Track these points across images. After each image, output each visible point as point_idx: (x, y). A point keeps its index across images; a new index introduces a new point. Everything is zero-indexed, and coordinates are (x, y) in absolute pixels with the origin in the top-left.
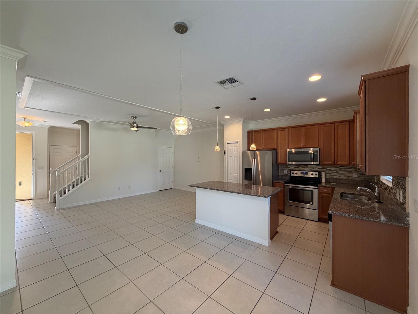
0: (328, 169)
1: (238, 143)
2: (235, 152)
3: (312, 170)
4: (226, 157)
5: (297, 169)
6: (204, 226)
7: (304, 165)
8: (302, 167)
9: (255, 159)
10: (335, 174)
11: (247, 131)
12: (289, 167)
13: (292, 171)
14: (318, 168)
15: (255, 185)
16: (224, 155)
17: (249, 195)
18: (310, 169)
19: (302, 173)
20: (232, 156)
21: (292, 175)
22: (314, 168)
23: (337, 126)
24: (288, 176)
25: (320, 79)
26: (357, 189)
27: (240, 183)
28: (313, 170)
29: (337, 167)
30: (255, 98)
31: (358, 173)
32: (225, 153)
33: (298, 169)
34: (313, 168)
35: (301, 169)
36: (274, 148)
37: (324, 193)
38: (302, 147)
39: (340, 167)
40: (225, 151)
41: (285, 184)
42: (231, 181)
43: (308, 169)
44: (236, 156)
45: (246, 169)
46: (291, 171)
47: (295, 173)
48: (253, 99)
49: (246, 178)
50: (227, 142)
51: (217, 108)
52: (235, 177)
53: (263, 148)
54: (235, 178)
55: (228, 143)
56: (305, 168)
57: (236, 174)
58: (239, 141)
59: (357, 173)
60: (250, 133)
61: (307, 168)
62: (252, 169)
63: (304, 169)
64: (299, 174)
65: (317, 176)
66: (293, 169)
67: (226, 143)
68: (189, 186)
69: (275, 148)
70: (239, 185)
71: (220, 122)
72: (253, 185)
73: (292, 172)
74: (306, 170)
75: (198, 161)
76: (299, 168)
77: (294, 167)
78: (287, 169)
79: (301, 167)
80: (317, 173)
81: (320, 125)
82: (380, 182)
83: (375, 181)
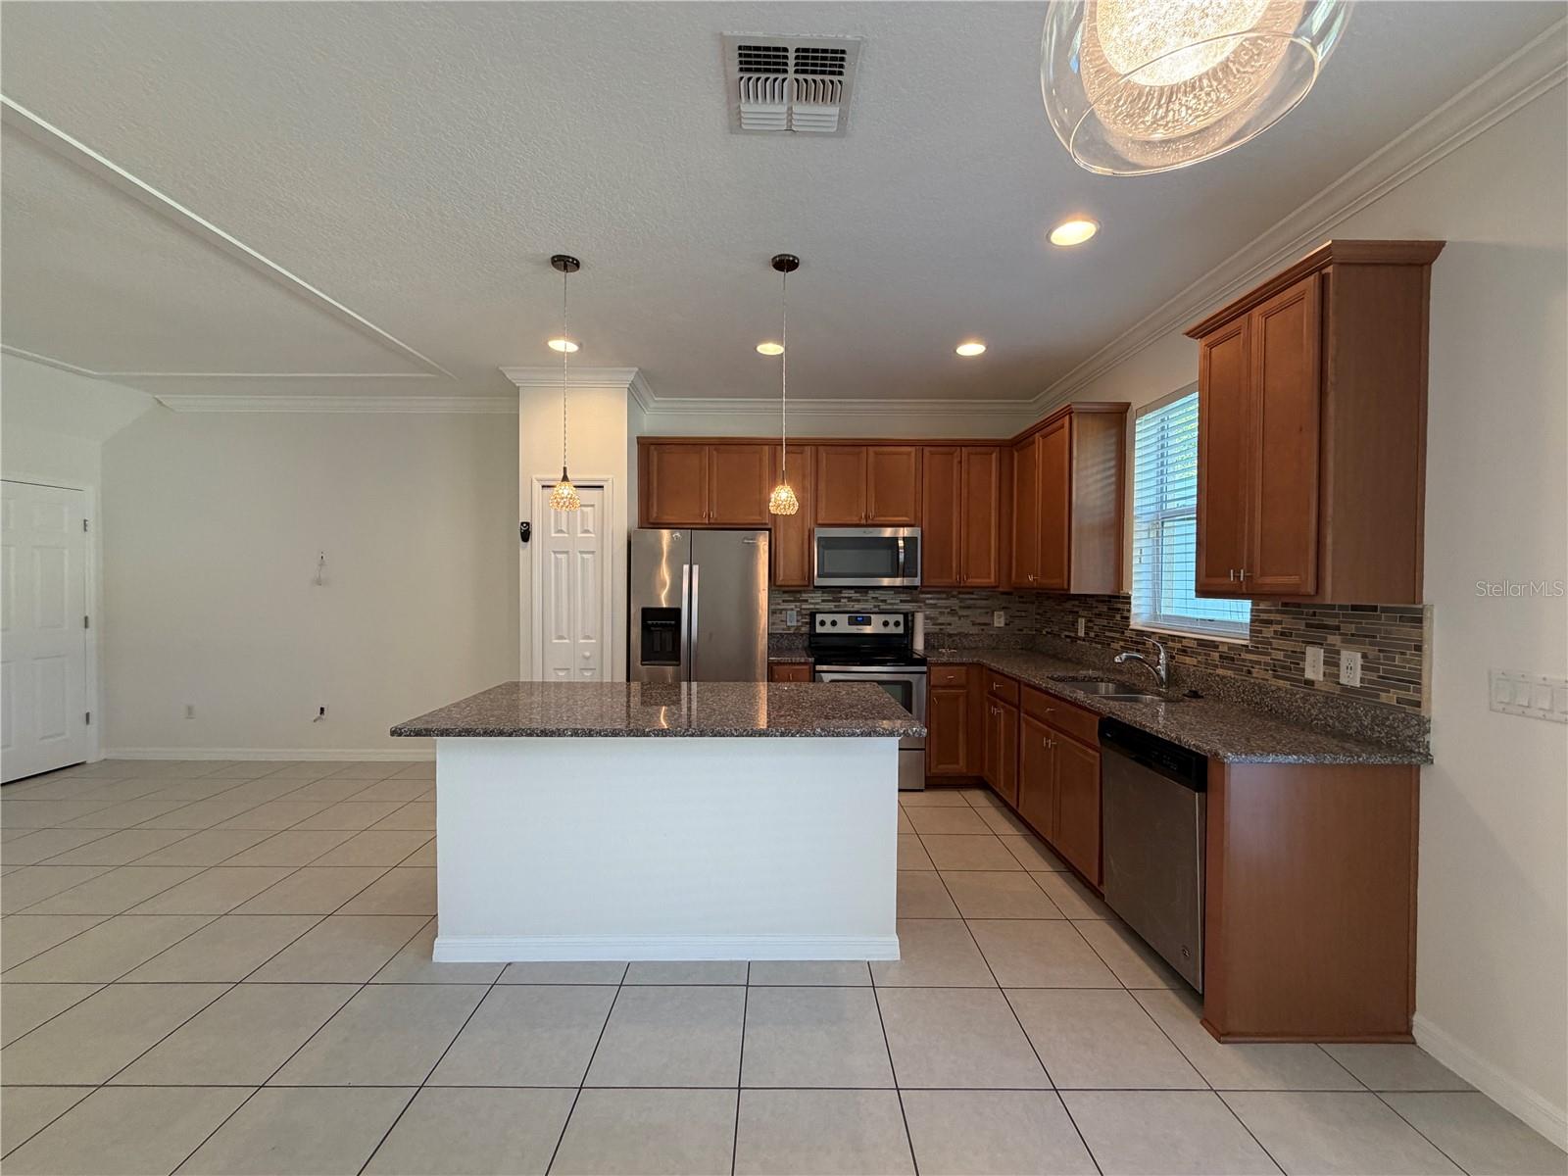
0: (928, 602)
1: (602, 487)
2: (587, 531)
3: (882, 607)
4: (535, 559)
5: (831, 606)
6: (509, 964)
7: (856, 592)
8: (850, 599)
9: (696, 568)
10: (949, 619)
11: (638, 438)
12: (806, 601)
13: (817, 615)
14: (901, 601)
15: (694, 685)
16: (522, 543)
17: (838, 735)
18: (875, 607)
19: (852, 622)
20: (567, 552)
21: (819, 629)
22: (888, 601)
23: (969, 454)
24: (802, 635)
25: (1089, 240)
26: (1116, 660)
27: (616, 680)
28: (885, 607)
29: (953, 596)
30: (794, 257)
31: (1006, 614)
32: (526, 536)
33: (836, 607)
34: (884, 601)
35: (846, 606)
36: (762, 524)
37: (944, 687)
38: (863, 522)
39: (961, 596)
40: (528, 524)
41: (819, 668)
42: (561, 674)
43: (869, 606)
44: (593, 552)
45: (648, 614)
46: (813, 615)
47: (828, 623)
48: (785, 264)
49: (648, 656)
50: (539, 476)
51: (565, 263)
52: (587, 654)
53: (712, 521)
54: (587, 658)
55: (543, 487)
56: (858, 601)
57: (593, 641)
58: (610, 476)
59: (1002, 613)
60: (652, 447)
61: (867, 601)
62: (678, 611)
63: (857, 607)
64: (844, 626)
65: (900, 630)
66: (817, 607)
67: (535, 482)
68: (396, 732)
69: (766, 524)
70: (606, 690)
71: (501, 368)
72: (684, 685)
73: (819, 617)
74: (863, 609)
75: (319, 582)
76: (840, 601)
77: (823, 601)
78: (796, 607)
79: (845, 600)
80: (900, 618)
81: (921, 445)
82: (1128, 633)
83: (1073, 635)
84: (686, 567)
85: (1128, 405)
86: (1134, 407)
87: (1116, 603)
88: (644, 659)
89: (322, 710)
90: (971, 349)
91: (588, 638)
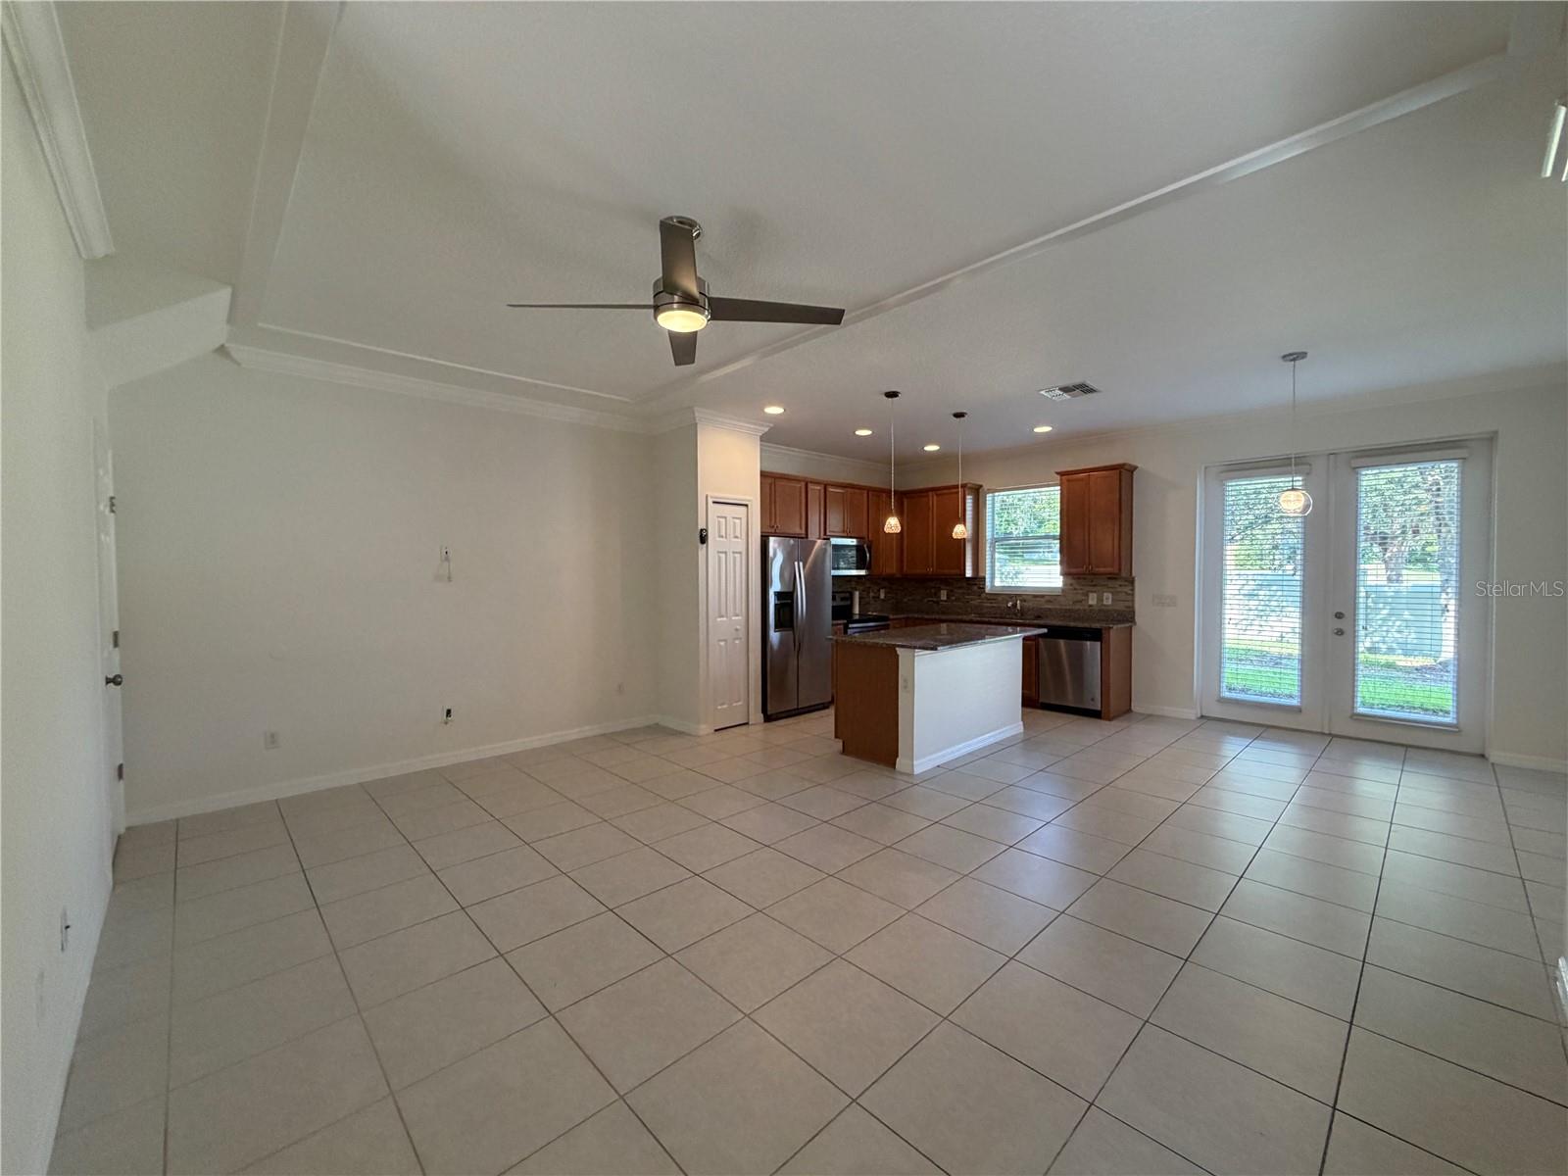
1: (747, 505)
2: (737, 537)
4: (710, 557)
9: (801, 564)
16: (702, 545)
20: (725, 553)
32: (703, 539)
38: (846, 535)
40: (705, 530)
41: (850, 626)
44: (740, 553)
45: (778, 595)
49: (777, 625)
50: (711, 494)
52: (738, 627)
54: (738, 631)
55: (713, 502)
57: (740, 618)
67: (709, 498)
81: (869, 489)
82: (983, 595)
83: (935, 599)
84: (796, 563)
85: (981, 486)
86: (985, 487)
87: (978, 580)
88: (776, 627)
89: (449, 712)
90: (931, 448)
91: (737, 615)
